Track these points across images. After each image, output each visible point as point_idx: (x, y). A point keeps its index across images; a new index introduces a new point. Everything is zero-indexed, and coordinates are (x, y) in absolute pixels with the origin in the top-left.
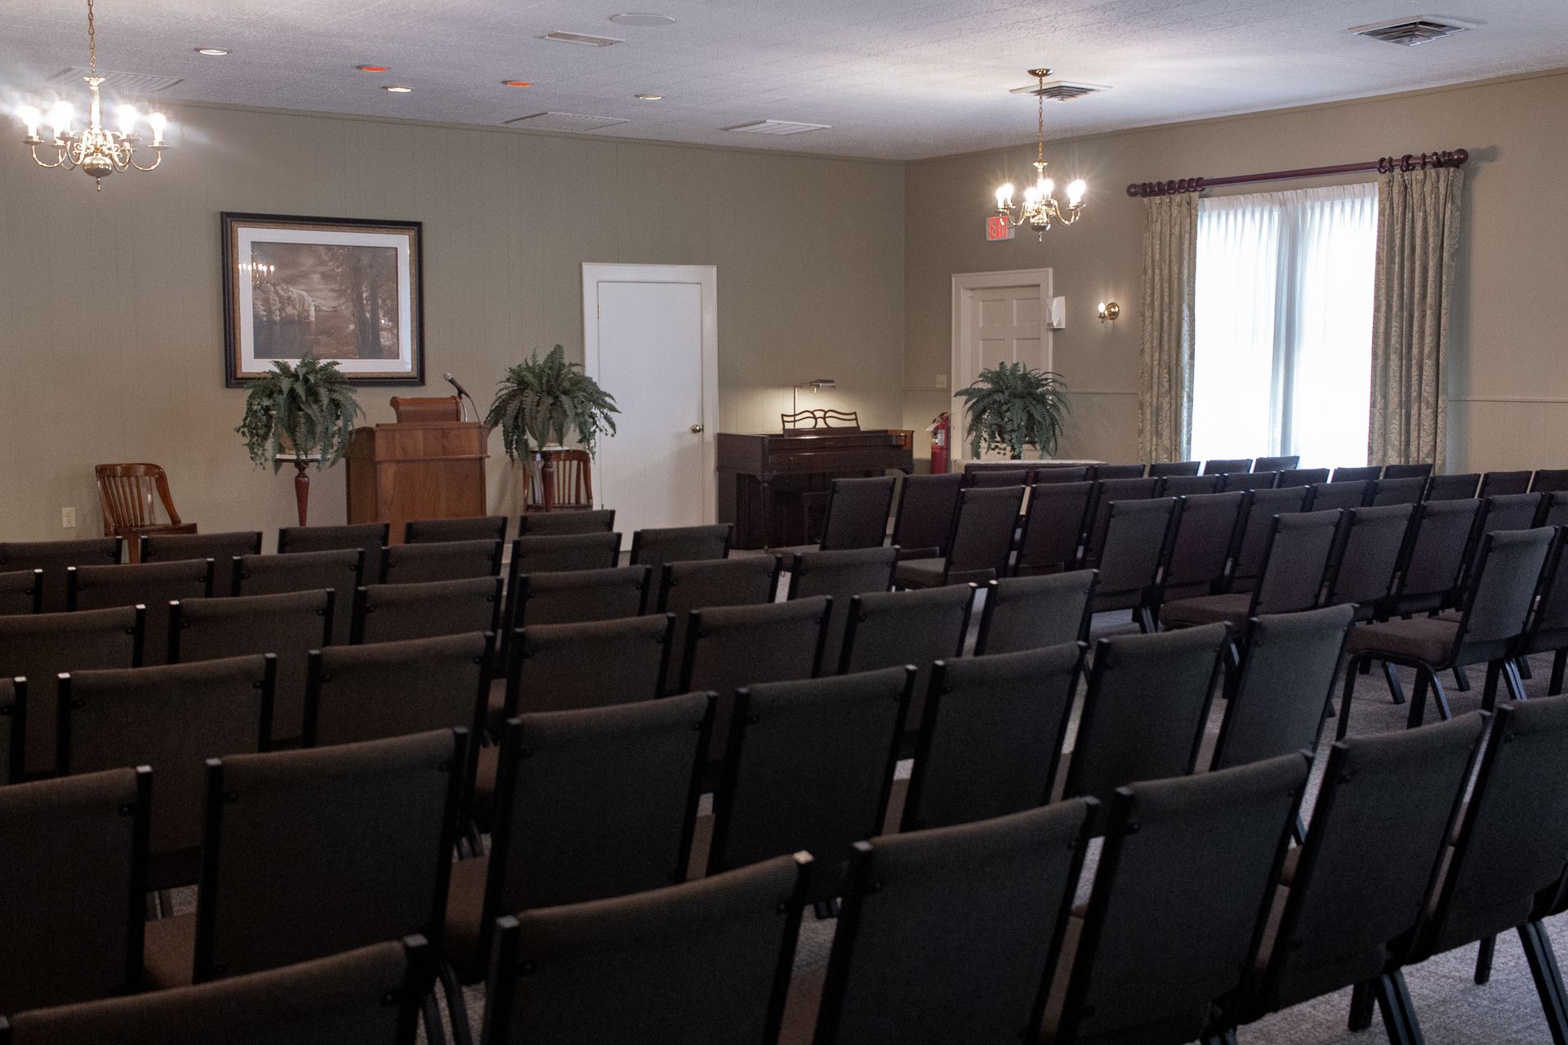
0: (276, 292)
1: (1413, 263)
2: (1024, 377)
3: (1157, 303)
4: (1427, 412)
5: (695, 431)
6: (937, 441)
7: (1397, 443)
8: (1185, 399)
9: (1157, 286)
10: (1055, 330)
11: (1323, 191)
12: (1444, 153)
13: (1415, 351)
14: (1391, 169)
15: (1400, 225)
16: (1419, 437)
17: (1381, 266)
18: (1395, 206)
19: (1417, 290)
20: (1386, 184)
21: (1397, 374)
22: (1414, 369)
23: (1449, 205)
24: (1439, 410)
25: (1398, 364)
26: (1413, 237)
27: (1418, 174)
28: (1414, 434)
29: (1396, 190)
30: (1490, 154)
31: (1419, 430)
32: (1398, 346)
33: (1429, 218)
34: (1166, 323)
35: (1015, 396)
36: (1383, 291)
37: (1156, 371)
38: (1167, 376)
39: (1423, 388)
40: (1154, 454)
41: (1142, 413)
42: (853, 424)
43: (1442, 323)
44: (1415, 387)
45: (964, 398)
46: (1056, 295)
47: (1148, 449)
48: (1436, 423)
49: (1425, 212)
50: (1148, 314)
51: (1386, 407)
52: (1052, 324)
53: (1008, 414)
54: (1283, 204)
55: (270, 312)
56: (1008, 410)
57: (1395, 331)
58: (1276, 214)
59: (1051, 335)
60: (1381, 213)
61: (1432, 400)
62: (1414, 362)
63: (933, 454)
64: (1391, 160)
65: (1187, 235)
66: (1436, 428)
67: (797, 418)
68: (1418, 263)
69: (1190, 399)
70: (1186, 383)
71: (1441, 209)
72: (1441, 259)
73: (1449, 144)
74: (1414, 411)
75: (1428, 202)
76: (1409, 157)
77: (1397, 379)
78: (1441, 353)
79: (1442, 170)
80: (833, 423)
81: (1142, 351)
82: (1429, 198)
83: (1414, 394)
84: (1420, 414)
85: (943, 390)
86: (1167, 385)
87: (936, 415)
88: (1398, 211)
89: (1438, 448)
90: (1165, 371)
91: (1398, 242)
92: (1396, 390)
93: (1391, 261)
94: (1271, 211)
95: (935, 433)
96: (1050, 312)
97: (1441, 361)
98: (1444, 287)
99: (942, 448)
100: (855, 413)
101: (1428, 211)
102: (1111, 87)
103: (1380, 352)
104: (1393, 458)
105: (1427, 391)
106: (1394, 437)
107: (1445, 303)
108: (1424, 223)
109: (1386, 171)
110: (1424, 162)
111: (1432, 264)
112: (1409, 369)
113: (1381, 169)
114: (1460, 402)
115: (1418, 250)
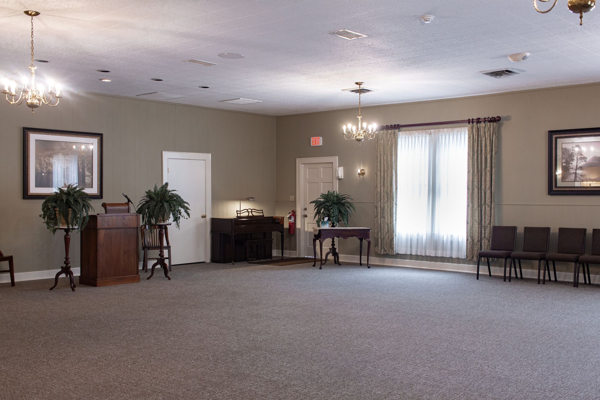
0: (45, 161)
1: (481, 155)
2: (337, 196)
3: (382, 170)
4: (488, 209)
5: (203, 217)
6: (291, 221)
7: (477, 220)
8: (394, 205)
9: (382, 163)
10: (339, 179)
11: (445, 130)
12: (492, 117)
13: (483, 187)
14: (473, 123)
15: (476, 142)
16: (485, 217)
17: (470, 157)
18: (474, 136)
19: (483, 165)
20: (471, 128)
21: (477, 195)
22: (483, 193)
23: (494, 136)
24: (492, 208)
25: (477, 191)
26: (481, 147)
27: (482, 124)
28: (483, 217)
29: (474, 130)
30: (508, 118)
31: (485, 215)
32: (477, 185)
33: (487, 140)
34: (386, 177)
35: (334, 203)
37: (382, 194)
38: (386, 196)
39: (486, 200)
40: (382, 225)
41: (377, 210)
42: (261, 214)
43: (493, 177)
44: (483, 200)
45: (314, 204)
46: (339, 166)
47: (380, 223)
48: (491, 213)
49: (485, 138)
50: (379, 173)
51: (473, 207)
52: (339, 177)
53: (332, 210)
54: (430, 134)
55: (42, 168)
56: (332, 209)
57: (476, 180)
58: (427, 138)
59: (337, 181)
60: (469, 138)
61: (490, 204)
62: (483, 191)
63: (290, 226)
64: (473, 119)
65: (394, 145)
66: (491, 214)
67: (241, 212)
68: (483, 156)
69: (396, 205)
70: (395, 199)
71: (491, 137)
72: (492, 154)
73: (494, 114)
74: (483, 208)
75: (487, 134)
76: (479, 118)
77: (477, 197)
78: (492, 188)
79: (492, 123)
80: (255, 214)
81: (377, 187)
82: (487, 133)
83: (483, 202)
84: (485, 209)
85: (292, 202)
86: (386, 199)
87: (290, 211)
88: (476, 138)
89: (492, 222)
90: (386, 194)
91: (476, 149)
92: (477, 201)
93: (473, 155)
94: (426, 137)
95: (290, 218)
96: (338, 173)
97: (492, 191)
98: (493, 164)
99: (293, 223)
100: (262, 210)
101: (487, 137)
102: (378, 90)
103: (470, 187)
104: (476, 225)
105: (488, 201)
106: (476, 218)
107: (493, 170)
108: (485, 142)
109: (471, 123)
110: (485, 120)
111: (489, 156)
112: (481, 193)
113: (469, 123)
114: (500, 205)
115: (483, 151)
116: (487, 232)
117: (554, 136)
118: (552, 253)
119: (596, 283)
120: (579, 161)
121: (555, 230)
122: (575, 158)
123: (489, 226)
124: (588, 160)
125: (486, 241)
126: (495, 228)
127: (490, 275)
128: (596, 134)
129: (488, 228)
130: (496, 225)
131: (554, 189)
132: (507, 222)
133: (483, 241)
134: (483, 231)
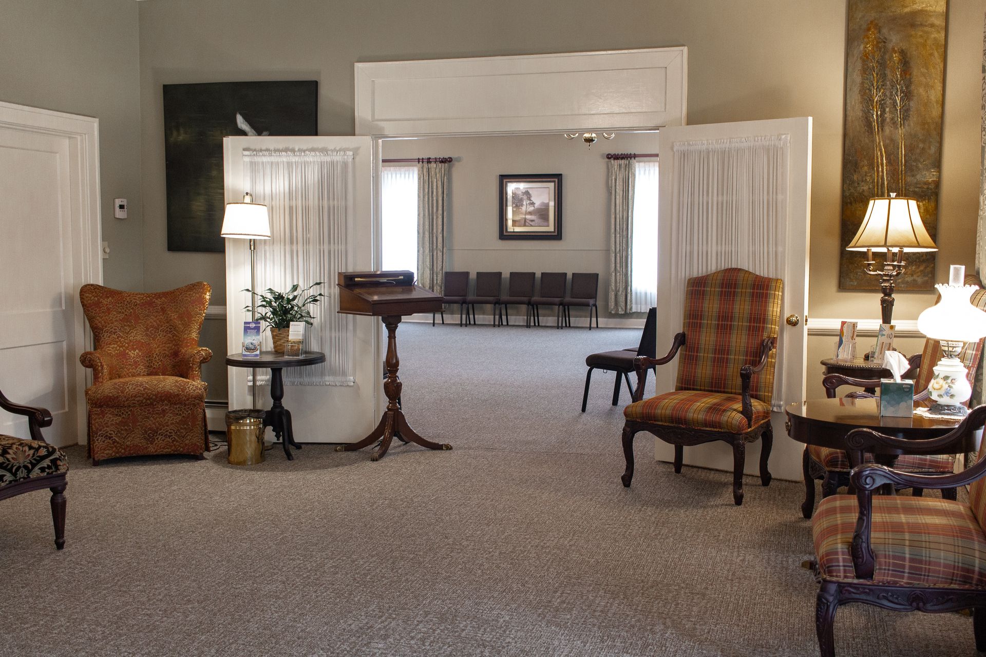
1: (432, 197)
4: (440, 254)
7: (429, 266)
12: (444, 158)
13: (435, 231)
14: (423, 162)
15: (427, 184)
16: (436, 263)
17: (419, 198)
18: (424, 176)
19: (435, 208)
20: (420, 168)
21: (428, 240)
23: (445, 177)
24: (444, 253)
25: (428, 236)
26: (432, 188)
27: (433, 165)
29: (425, 170)
30: (459, 160)
31: (437, 261)
32: (429, 229)
33: (439, 182)
36: (422, 208)
39: (438, 245)
43: (444, 221)
44: (435, 244)
48: (443, 258)
49: (437, 179)
51: (423, 252)
57: (427, 223)
60: (419, 179)
61: (441, 249)
62: (434, 235)
64: (423, 159)
66: (443, 260)
68: (434, 198)
71: (443, 179)
72: (443, 197)
73: (447, 156)
74: (435, 253)
75: (438, 175)
76: (430, 158)
78: (444, 232)
79: (443, 164)
83: (435, 247)
84: (437, 254)
88: (427, 178)
89: (444, 267)
91: (427, 190)
92: (428, 246)
93: (423, 196)
97: (443, 235)
98: (445, 208)
103: (421, 231)
104: (428, 272)
105: (440, 246)
106: (428, 263)
107: (445, 213)
108: (437, 183)
109: (421, 163)
110: (436, 160)
111: (440, 199)
112: (433, 237)
113: (419, 162)
114: (451, 250)
115: (435, 193)
116: (439, 279)
117: (505, 181)
118: (504, 297)
119: (543, 325)
120: (528, 206)
121: (506, 275)
122: (524, 203)
123: (441, 272)
124: (536, 206)
125: (439, 288)
126: (446, 273)
127: (443, 323)
128: (544, 180)
129: (441, 274)
130: (448, 271)
131: (505, 234)
132: (458, 268)
133: (435, 288)
134: (435, 278)
